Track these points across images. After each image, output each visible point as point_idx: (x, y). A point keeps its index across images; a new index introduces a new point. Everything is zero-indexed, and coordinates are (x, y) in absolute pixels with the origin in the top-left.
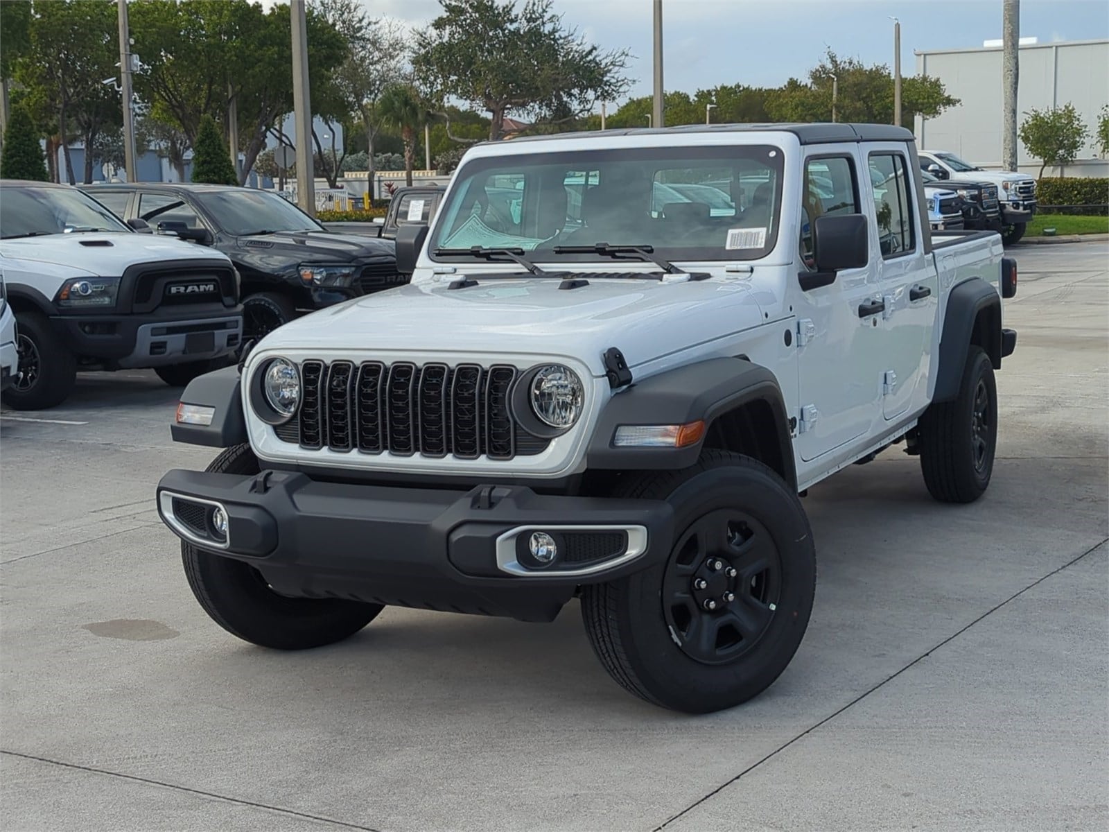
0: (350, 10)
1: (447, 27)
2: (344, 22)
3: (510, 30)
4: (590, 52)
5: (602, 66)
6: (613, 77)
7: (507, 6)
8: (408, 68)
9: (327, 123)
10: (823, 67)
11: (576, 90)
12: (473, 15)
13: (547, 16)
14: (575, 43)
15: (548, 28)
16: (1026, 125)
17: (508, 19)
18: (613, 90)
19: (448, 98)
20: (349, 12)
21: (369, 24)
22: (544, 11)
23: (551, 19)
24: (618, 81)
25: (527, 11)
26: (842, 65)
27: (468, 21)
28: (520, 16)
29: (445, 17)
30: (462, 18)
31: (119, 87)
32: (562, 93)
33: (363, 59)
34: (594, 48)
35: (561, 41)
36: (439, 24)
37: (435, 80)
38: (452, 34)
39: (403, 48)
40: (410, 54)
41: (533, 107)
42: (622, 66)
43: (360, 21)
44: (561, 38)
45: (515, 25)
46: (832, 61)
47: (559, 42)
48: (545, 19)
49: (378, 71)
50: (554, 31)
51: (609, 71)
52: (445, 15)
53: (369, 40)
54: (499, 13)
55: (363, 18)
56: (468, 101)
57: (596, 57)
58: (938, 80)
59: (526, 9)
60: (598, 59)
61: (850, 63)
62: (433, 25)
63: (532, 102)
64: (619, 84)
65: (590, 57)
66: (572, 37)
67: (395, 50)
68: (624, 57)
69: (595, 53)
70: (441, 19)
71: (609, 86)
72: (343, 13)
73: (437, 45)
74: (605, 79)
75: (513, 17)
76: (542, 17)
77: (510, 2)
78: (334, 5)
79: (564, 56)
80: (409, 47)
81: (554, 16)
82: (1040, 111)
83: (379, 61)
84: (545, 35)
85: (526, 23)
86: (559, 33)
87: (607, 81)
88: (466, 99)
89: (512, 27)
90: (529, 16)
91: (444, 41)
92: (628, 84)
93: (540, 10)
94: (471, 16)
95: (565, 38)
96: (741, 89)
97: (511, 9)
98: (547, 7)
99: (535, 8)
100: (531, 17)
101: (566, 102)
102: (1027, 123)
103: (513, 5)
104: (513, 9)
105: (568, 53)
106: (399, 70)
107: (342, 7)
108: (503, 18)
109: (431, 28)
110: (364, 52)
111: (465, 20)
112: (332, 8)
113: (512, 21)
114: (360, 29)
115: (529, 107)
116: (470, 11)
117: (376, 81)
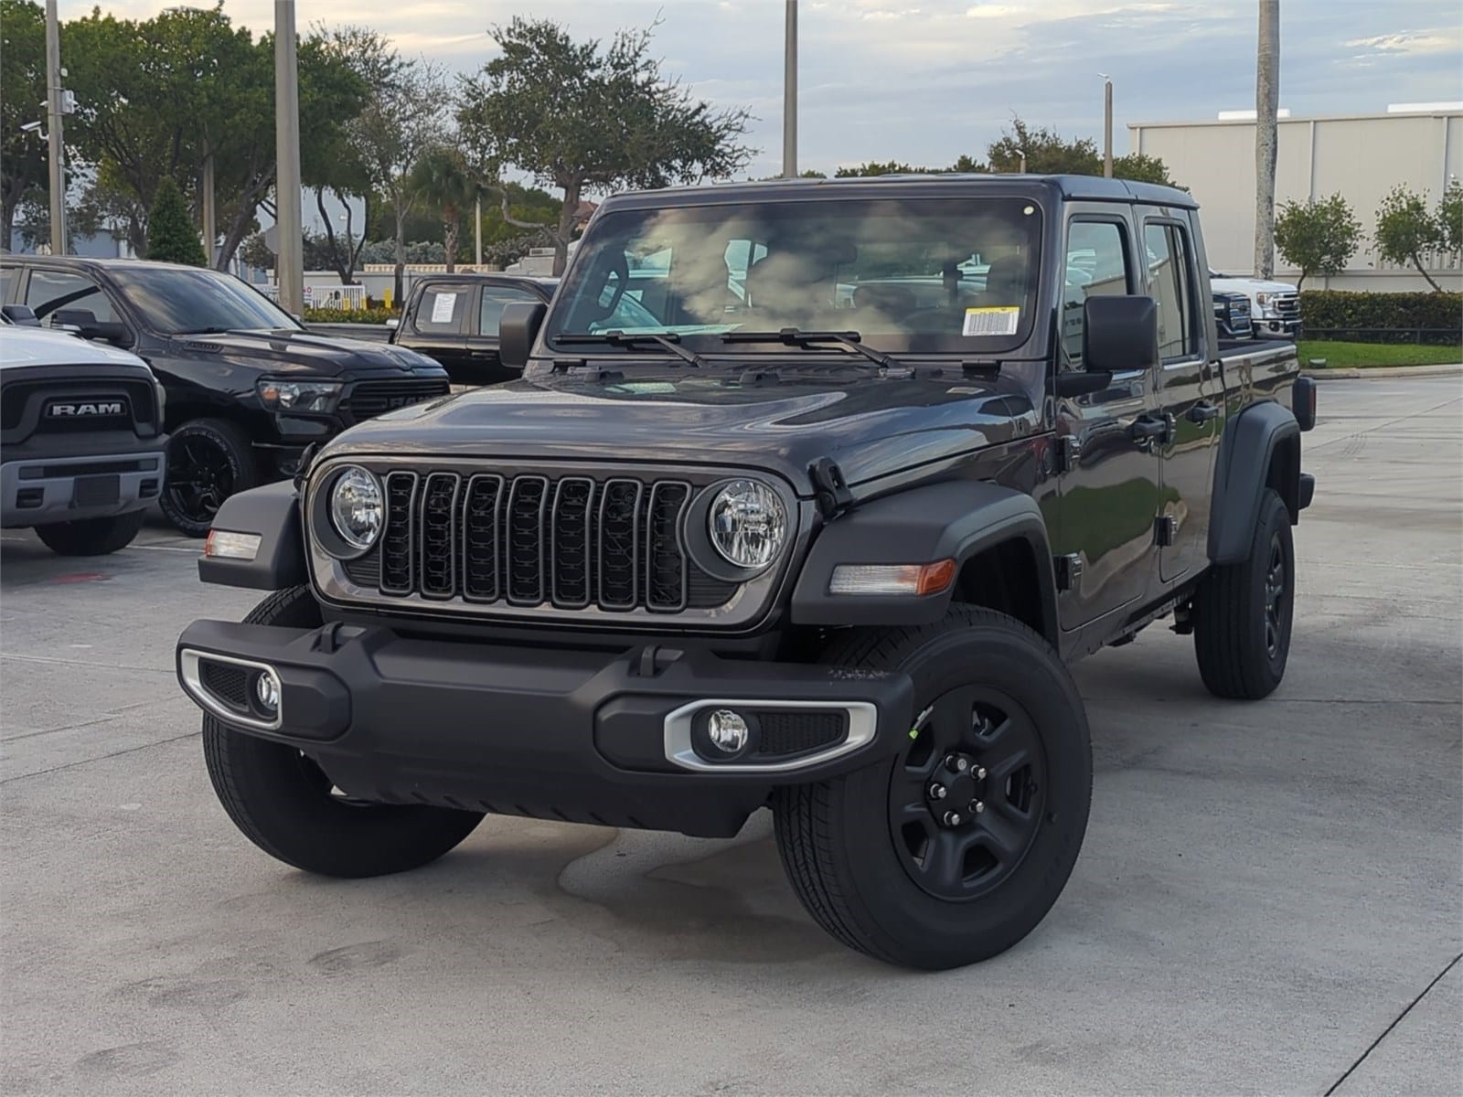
0: (375, 46)
1: (506, 73)
2: (366, 63)
3: (590, 79)
4: (697, 112)
5: (713, 130)
6: (728, 146)
7: (587, 46)
8: (452, 126)
9: (340, 197)
10: (1007, 140)
11: (678, 161)
12: (542, 57)
13: (640, 62)
14: (677, 99)
15: (642, 77)
16: (1280, 222)
17: (588, 64)
18: (727, 162)
19: (505, 168)
20: (374, 50)
21: (401, 65)
22: (637, 54)
23: (646, 66)
24: (734, 151)
25: (615, 55)
26: (1033, 138)
27: (534, 65)
28: (604, 60)
29: (502, 58)
30: (527, 61)
31: (44, 135)
32: (658, 165)
33: (391, 113)
34: (703, 106)
35: (658, 96)
36: (495, 68)
37: (488, 143)
38: (512, 82)
39: (446, 100)
40: (456, 108)
41: (620, 183)
42: (739, 130)
43: (389, 62)
44: (659, 91)
45: (598, 72)
46: (1020, 132)
47: (656, 97)
48: (638, 66)
49: (412, 130)
50: (650, 81)
51: (722, 137)
52: (503, 56)
53: (399, 87)
54: (576, 56)
55: (393, 57)
56: (533, 172)
57: (705, 117)
58: (1159, 161)
59: (612, 52)
60: (707, 121)
61: (1044, 136)
62: (487, 70)
63: (618, 175)
64: (736, 155)
65: (697, 118)
66: (674, 91)
67: (436, 101)
68: (742, 118)
69: (703, 112)
70: (498, 61)
71: (722, 157)
72: (365, 51)
73: (492, 96)
74: (717, 148)
75: (595, 61)
76: (633, 62)
77: (591, 42)
78: (353, 40)
79: (662, 117)
80: (454, 98)
81: (649, 62)
82: (1299, 204)
83: (413, 116)
84: (637, 87)
85: (612, 71)
86: (657, 84)
87: (720, 150)
88: (529, 170)
89: (593, 75)
90: (616, 60)
91: (501, 90)
92: (747, 155)
93: (632, 54)
94: (538, 59)
95: (664, 91)
96: (897, 168)
97: (591, 51)
98: (640, 49)
99: (625, 50)
100: (619, 62)
101: (665, 178)
102: (1281, 218)
103: (595, 46)
104: (595, 51)
105: (668, 113)
106: (440, 129)
107: (364, 42)
108: (581, 63)
109: (484, 74)
110: (393, 104)
111: (530, 63)
112: (351, 44)
113: (593, 67)
114: (388, 72)
115: (614, 183)
116: (537, 51)
117: (408, 143)
